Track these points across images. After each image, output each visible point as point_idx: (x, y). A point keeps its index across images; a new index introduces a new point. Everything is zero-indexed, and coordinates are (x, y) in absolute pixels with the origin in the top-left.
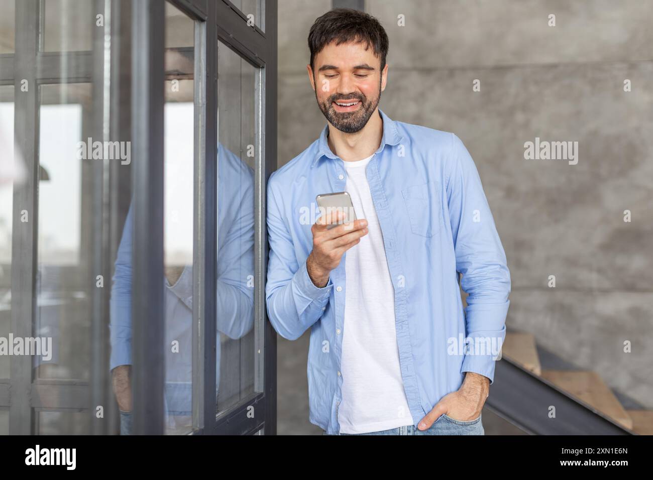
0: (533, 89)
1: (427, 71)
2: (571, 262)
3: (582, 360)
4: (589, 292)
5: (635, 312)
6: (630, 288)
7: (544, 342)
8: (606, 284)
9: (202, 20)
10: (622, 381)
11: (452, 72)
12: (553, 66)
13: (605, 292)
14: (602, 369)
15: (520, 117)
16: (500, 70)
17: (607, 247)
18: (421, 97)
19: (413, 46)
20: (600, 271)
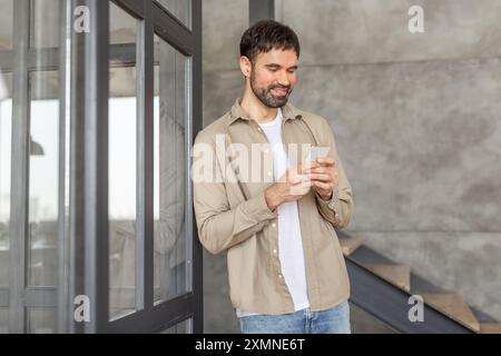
0: (408, 79)
1: (327, 67)
2: (439, 210)
3: (448, 286)
4: (453, 233)
5: (488, 248)
6: (485, 230)
7: (419, 272)
8: (466, 227)
9: (142, 19)
10: (480, 302)
11: (346, 67)
12: (423, 62)
13: (465, 232)
14: (463, 292)
15: (398, 101)
16: (383, 65)
17: (466, 199)
18: (323, 86)
19: (316, 48)
20: (461, 217)
